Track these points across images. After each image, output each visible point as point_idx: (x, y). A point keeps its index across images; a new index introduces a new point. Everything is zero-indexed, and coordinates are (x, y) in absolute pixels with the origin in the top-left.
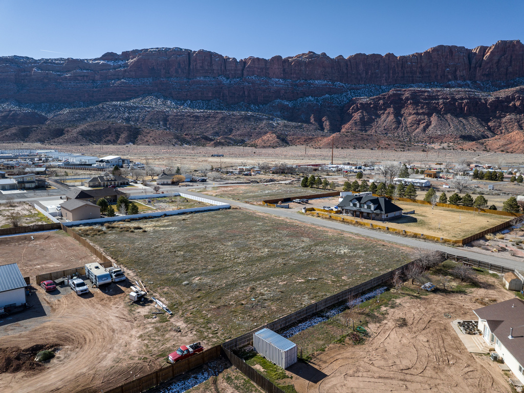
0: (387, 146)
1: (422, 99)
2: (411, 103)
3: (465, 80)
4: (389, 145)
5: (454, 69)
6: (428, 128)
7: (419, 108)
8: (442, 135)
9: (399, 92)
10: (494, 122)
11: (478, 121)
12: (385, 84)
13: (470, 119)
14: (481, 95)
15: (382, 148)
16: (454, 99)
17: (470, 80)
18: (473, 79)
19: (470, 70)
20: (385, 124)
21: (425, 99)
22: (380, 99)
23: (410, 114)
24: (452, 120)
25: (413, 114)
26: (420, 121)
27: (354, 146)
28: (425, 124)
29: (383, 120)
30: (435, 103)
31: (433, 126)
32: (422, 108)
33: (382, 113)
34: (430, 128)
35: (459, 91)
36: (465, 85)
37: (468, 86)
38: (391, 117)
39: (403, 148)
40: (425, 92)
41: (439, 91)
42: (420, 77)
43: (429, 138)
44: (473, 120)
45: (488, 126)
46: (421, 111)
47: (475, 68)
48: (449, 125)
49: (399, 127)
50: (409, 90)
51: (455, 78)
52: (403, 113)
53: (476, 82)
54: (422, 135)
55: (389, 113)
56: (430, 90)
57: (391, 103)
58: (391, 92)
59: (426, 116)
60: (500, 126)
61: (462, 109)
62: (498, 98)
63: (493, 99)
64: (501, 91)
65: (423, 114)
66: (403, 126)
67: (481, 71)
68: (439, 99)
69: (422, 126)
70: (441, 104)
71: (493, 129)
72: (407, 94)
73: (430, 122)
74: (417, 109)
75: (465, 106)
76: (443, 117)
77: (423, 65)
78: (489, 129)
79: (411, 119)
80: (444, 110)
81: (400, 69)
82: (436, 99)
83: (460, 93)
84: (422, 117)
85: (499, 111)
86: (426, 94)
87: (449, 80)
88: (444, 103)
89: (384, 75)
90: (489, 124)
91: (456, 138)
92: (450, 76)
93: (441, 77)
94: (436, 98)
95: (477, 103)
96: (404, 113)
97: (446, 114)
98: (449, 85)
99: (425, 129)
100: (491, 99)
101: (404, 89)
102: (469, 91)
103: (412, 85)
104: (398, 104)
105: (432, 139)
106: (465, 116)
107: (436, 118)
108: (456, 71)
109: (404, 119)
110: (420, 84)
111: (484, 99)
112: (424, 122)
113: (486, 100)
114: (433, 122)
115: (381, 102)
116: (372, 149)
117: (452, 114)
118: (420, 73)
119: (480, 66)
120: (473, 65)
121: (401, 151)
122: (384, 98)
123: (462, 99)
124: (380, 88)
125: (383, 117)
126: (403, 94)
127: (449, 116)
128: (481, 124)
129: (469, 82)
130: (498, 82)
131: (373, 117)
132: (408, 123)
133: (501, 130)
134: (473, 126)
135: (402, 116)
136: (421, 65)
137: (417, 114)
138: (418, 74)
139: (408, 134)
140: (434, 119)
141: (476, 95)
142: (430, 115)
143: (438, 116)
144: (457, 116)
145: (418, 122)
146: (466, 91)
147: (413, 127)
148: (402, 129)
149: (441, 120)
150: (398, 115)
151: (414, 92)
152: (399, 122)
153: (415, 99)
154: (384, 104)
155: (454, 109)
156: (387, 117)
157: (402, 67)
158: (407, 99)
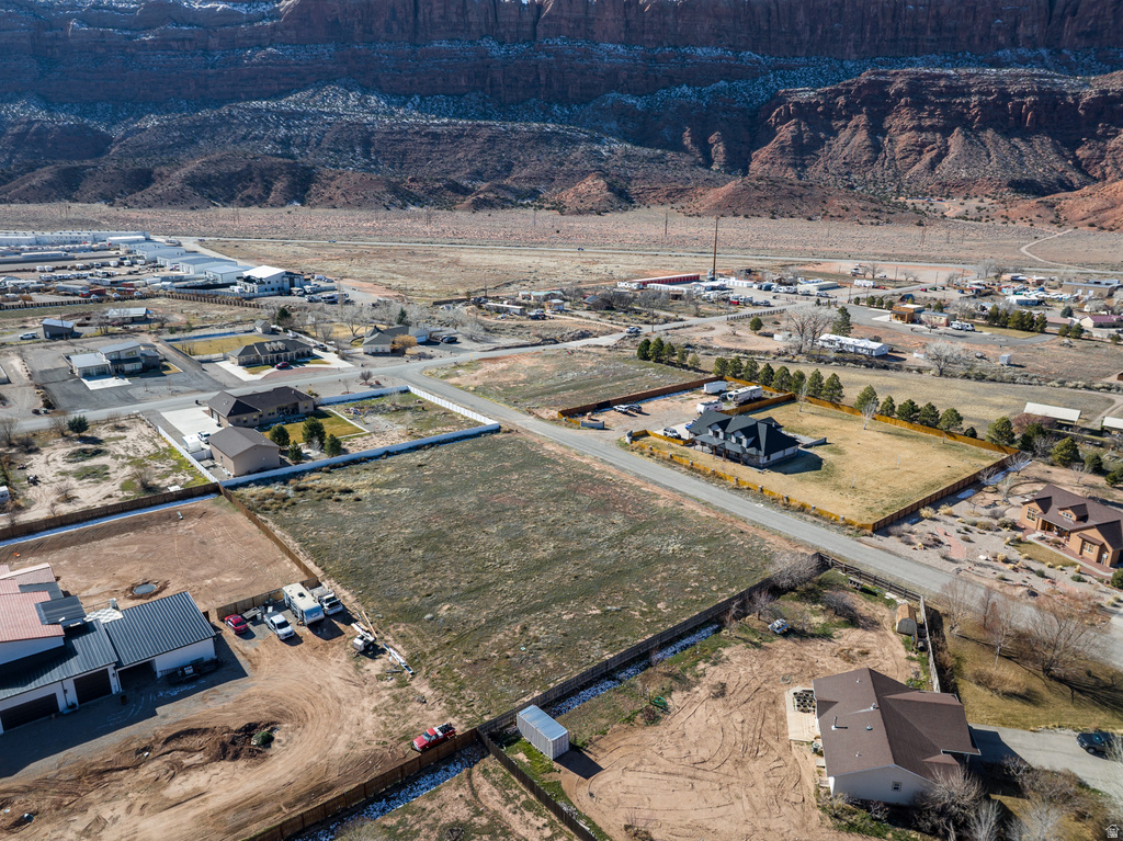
0: (842, 212)
1: (934, 93)
2: (906, 105)
3: (1035, 47)
4: (847, 210)
5: (1013, 19)
6: (940, 161)
7: (925, 114)
8: (969, 180)
9: (882, 78)
10: (1090, 148)
11: (1054, 145)
12: (854, 56)
13: (1037, 142)
14: (1067, 83)
15: (832, 216)
16: (1004, 96)
17: (1047, 47)
18: (1054, 45)
19: (1049, 24)
20: (847, 150)
21: (939, 94)
22: (838, 93)
23: (904, 129)
24: (997, 143)
25: (911, 129)
26: (923, 145)
27: (773, 212)
28: (934, 153)
29: (842, 142)
30: (961, 103)
31: (951, 156)
32: (931, 115)
33: (841, 127)
34: (945, 161)
35: (1017, 76)
36: (1036, 58)
37: (1041, 62)
38: (862, 136)
39: (877, 218)
40: (940, 77)
41: (972, 76)
42: (933, 41)
43: (940, 186)
44: (1043, 145)
45: (1076, 158)
46: (928, 123)
47: (1063, 17)
48: (989, 155)
49: (876, 158)
50: (905, 74)
51: (1014, 43)
52: (887, 126)
53: (1060, 52)
54: (926, 179)
55: (857, 126)
56: (952, 72)
57: (863, 104)
58: (864, 78)
59: (938, 135)
60: (1102, 158)
61: (1020, 118)
62: (1107, 91)
63: (1094, 95)
64: (1115, 73)
65: (932, 128)
66: (886, 157)
67: (1075, 25)
68: (970, 94)
69: (927, 157)
70: (975, 106)
71: (1086, 166)
72: (899, 84)
73: (947, 149)
74: (920, 118)
75: (1027, 110)
76: (976, 136)
77: (943, 10)
78: (1078, 165)
79: (904, 140)
80: (979, 121)
81: (889, 21)
82: (963, 95)
83: (1019, 78)
84: (930, 136)
85: (1105, 122)
86: (942, 83)
87: (1000, 48)
88: (981, 103)
89: (853, 35)
90: (1078, 152)
91: (999, 186)
92: (1001, 39)
93: (981, 40)
94: (963, 91)
95: (1056, 104)
96: (890, 127)
97: (984, 129)
98: (999, 58)
99: (933, 165)
100: (1090, 94)
101: (894, 71)
102: (1041, 76)
103: (914, 59)
104: (877, 104)
105: (947, 189)
106: (1026, 135)
107: (961, 138)
108: (1016, 25)
109: (890, 141)
110: (932, 57)
111: (1073, 94)
112: (933, 149)
113: (1077, 97)
114: (952, 149)
115: (841, 100)
116: (810, 219)
117: (996, 131)
118: (934, 31)
119: (1074, 13)
120: (1058, 11)
121: (872, 223)
122: (849, 91)
123: (1022, 94)
124: (842, 67)
125: (844, 135)
126: (891, 83)
127: (990, 133)
128: (1059, 153)
129: (1044, 52)
130: (1112, 52)
131: (822, 135)
132: (897, 150)
133: (1102, 167)
134: (1042, 158)
135: (884, 133)
136: (938, 13)
137: (920, 129)
138: (929, 32)
139: (895, 176)
140: (956, 141)
141: (1055, 84)
142: (946, 131)
143: (966, 136)
144: (1007, 134)
145: (920, 149)
146: (1035, 75)
147: (908, 160)
148: (883, 165)
149: (971, 143)
150: (876, 130)
151: (916, 79)
152: (877, 148)
153: (917, 94)
154: (846, 106)
155: (1003, 117)
156: (853, 135)
157: (894, 17)
158: (899, 94)
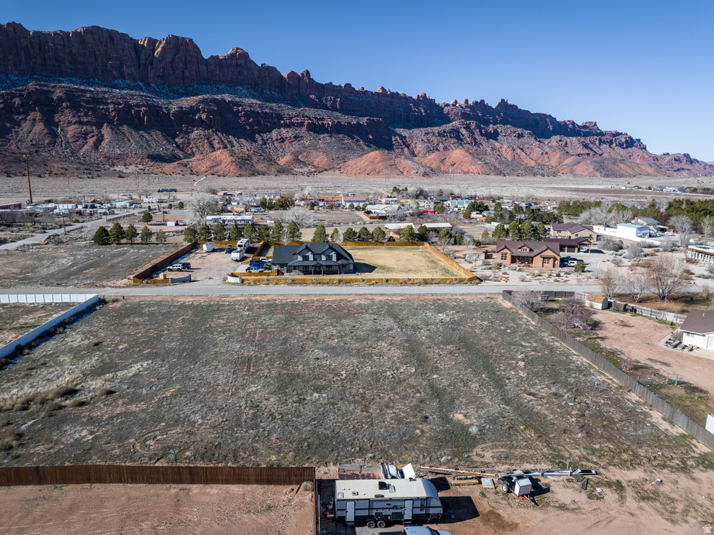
0: (63, 171)
1: (84, 101)
2: (67, 107)
3: (135, 81)
4: (66, 170)
5: (118, 63)
6: (100, 144)
7: (82, 114)
8: (123, 155)
9: (45, 88)
10: (182, 138)
11: (163, 136)
12: (15, 72)
13: (153, 133)
14: (161, 102)
15: (56, 174)
16: (127, 105)
17: (142, 81)
18: (144, 79)
19: (139, 68)
20: (31, 136)
21: (88, 102)
22: (14, 96)
23: (69, 123)
24: (131, 134)
25: (75, 123)
26: (86, 133)
28: (95, 138)
29: (26, 129)
30: (103, 109)
31: (107, 141)
32: (86, 115)
33: (22, 119)
34: (104, 144)
35: (132, 95)
36: (137, 86)
37: (141, 89)
38: (40, 127)
39: (90, 174)
40: (86, 91)
41: (105, 92)
42: (71, 69)
43: (106, 159)
44: (156, 135)
45: (176, 143)
46: (85, 120)
47: (146, 65)
48: (129, 141)
49: (55, 142)
50: (61, 87)
51: (123, 77)
52: (57, 120)
53: (149, 84)
54: (94, 155)
55: (34, 119)
56: (93, 89)
57: (35, 104)
58: (32, 86)
59: (94, 128)
60: (189, 143)
61: (141, 119)
62: (181, 108)
63: (176, 109)
64: (182, 99)
65: (88, 123)
66: (62, 141)
67: (154, 71)
68: (108, 104)
69: (91, 141)
70: (112, 111)
71: (183, 147)
73: (102, 136)
74: (79, 117)
75: (144, 115)
76: (118, 129)
77: (74, 50)
78: (178, 146)
79: (72, 130)
80: (117, 120)
81: (37, 52)
82: (104, 104)
83: (136, 97)
84: (89, 128)
85: (185, 124)
86: (88, 95)
87: (115, 78)
88: (115, 109)
90: (177, 140)
91: (142, 159)
92: (114, 73)
93: (103, 72)
94: (102, 101)
95: (158, 113)
96: (60, 121)
97: (122, 125)
98: (116, 85)
100: (174, 108)
101: (53, 85)
102: (146, 96)
103: (61, 79)
104: (49, 109)
105: (112, 160)
106: (147, 129)
107: (109, 130)
108: (121, 66)
109: (62, 130)
110: (74, 79)
111: (166, 108)
112: (93, 136)
113: (169, 110)
114: (105, 136)
115: (17, 101)
116: (40, 176)
117: (129, 125)
118: (70, 63)
119: (152, 65)
120: (142, 62)
121: (89, 178)
122: (21, 95)
123: (138, 106)
124: (8, 78)
125: (26, 126)
126: (53, 92)
127: (125, 128)
128: (167, 140)
129: (141, 84)
130: (176, 88)
131: (8, 125)
132: (68, 136)
133: (191, 148)
134: (160, 144)
135: (57, 125)
136: (71, 51)
137: (81, 123)
138: (67, 63)
139: (73, 153)
140: (106, 131)
141: (154, 101)
142: (99, 126)
143: (111, 128)
144: (136, 128)
145: (85, 136)
146: (142, 95)
147: (78, 143)
148: (62, 146)
149: (116, 133)
150: (50, 123)
151: (70, 91)
152: (54, 135)
153: (74, 101)
154: (22, 105)
155: (129, 118)
156: (33, 125)
158: (60, 100)
